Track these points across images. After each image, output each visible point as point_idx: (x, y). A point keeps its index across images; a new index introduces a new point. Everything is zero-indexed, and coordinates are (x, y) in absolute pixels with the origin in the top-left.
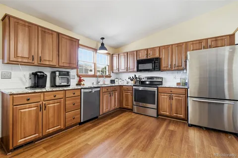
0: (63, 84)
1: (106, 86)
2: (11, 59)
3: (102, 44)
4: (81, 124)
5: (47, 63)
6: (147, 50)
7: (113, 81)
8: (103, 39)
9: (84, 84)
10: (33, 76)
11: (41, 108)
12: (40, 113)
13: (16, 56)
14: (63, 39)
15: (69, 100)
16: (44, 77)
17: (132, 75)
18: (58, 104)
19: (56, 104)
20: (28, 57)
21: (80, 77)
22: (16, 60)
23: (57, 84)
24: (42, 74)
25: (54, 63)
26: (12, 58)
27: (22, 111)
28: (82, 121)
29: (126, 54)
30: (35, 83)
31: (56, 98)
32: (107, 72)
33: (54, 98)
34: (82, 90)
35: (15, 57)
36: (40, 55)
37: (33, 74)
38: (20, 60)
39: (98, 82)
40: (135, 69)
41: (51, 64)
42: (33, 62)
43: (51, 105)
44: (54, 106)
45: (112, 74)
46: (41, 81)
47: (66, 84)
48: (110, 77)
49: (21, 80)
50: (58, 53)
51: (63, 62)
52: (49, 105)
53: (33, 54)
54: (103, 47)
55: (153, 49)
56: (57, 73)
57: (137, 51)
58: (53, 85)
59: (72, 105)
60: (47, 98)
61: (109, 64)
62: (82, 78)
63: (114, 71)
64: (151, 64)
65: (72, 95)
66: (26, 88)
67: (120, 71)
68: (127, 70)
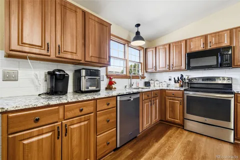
0: (91, 88)
2: (13, 48)
3: (138, 33)
4: (116, 149)
5: (69, 56)
6: (206, 37)
8: (138, 25)
9: (115, 88)
10: (48, 77)
11: (60, 133)
12: (58, 142)
13: (21, 42)
14: (91, 21)
15: (101, 115)
16: (64, 78)
17: (177, 75)
18: (86, 122)
19: (83, 124)
20: (40, 45)
21: (110, 78)
22: (20, 50)
23: (83, 88)
24: (62, 73)
25: (79, 56)
26: (15, 46)
27: (25, 142)
28: (118, 146)
29: (167, 47)
30: (52, 87)
31: (83, 113)
32: (140, 71)
33: (80, 114)
34: (118, 97)
35: (19, 44)
36: (59, 43)
37: (49, 73)
38: (27, 49)
39: (131, 85)
40: (183, 67)
41: (75, 57)
42: (49, 54)
43: (75, 126)
44: (80, 127)
45: (146, 75)
46: (60, 84)
47: (94, 88)
48: (143, 77)
49: (33, 82)
50: (83, 42)
51: (90, 55)
52: (72, 127)
53: (48, 41)
54: (138, 36)
55: (218, 34)
56: (83, 73)
57: (186, 41)
58: (78, 90)
59: (106, 122)
60: (69, 115)
61: (142, 61)
62: (113, 80)
63: (149, 70)
64: (215, 57)
65: (106, 107)
66: (39, 95)
67: (158, 69)
68: (170, 69)
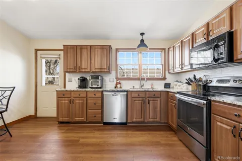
1: (135, 90)
3: (142, 41)
6: (208, 24)
7: (167, 85)
8: (142, 34)
12: (71, 105)
15: (91, 100)
18: (82, 101)
27: (61, 101)
28: (104, 121)
29: (180, 44)
31: (80, 96)
34: (104, 92)
36: (79, 65)
39: (141, 86)
44: (79, 102)
47: (96, 86)
54: (142, 44)
56: (90, 78)
57: (193, 34)
59: (94, 104)
61: (163, 63)
63: (170, 71)
65: (93, 96)
67: (175, 70)
68: (182, 68)
